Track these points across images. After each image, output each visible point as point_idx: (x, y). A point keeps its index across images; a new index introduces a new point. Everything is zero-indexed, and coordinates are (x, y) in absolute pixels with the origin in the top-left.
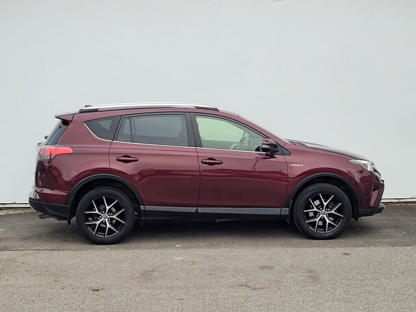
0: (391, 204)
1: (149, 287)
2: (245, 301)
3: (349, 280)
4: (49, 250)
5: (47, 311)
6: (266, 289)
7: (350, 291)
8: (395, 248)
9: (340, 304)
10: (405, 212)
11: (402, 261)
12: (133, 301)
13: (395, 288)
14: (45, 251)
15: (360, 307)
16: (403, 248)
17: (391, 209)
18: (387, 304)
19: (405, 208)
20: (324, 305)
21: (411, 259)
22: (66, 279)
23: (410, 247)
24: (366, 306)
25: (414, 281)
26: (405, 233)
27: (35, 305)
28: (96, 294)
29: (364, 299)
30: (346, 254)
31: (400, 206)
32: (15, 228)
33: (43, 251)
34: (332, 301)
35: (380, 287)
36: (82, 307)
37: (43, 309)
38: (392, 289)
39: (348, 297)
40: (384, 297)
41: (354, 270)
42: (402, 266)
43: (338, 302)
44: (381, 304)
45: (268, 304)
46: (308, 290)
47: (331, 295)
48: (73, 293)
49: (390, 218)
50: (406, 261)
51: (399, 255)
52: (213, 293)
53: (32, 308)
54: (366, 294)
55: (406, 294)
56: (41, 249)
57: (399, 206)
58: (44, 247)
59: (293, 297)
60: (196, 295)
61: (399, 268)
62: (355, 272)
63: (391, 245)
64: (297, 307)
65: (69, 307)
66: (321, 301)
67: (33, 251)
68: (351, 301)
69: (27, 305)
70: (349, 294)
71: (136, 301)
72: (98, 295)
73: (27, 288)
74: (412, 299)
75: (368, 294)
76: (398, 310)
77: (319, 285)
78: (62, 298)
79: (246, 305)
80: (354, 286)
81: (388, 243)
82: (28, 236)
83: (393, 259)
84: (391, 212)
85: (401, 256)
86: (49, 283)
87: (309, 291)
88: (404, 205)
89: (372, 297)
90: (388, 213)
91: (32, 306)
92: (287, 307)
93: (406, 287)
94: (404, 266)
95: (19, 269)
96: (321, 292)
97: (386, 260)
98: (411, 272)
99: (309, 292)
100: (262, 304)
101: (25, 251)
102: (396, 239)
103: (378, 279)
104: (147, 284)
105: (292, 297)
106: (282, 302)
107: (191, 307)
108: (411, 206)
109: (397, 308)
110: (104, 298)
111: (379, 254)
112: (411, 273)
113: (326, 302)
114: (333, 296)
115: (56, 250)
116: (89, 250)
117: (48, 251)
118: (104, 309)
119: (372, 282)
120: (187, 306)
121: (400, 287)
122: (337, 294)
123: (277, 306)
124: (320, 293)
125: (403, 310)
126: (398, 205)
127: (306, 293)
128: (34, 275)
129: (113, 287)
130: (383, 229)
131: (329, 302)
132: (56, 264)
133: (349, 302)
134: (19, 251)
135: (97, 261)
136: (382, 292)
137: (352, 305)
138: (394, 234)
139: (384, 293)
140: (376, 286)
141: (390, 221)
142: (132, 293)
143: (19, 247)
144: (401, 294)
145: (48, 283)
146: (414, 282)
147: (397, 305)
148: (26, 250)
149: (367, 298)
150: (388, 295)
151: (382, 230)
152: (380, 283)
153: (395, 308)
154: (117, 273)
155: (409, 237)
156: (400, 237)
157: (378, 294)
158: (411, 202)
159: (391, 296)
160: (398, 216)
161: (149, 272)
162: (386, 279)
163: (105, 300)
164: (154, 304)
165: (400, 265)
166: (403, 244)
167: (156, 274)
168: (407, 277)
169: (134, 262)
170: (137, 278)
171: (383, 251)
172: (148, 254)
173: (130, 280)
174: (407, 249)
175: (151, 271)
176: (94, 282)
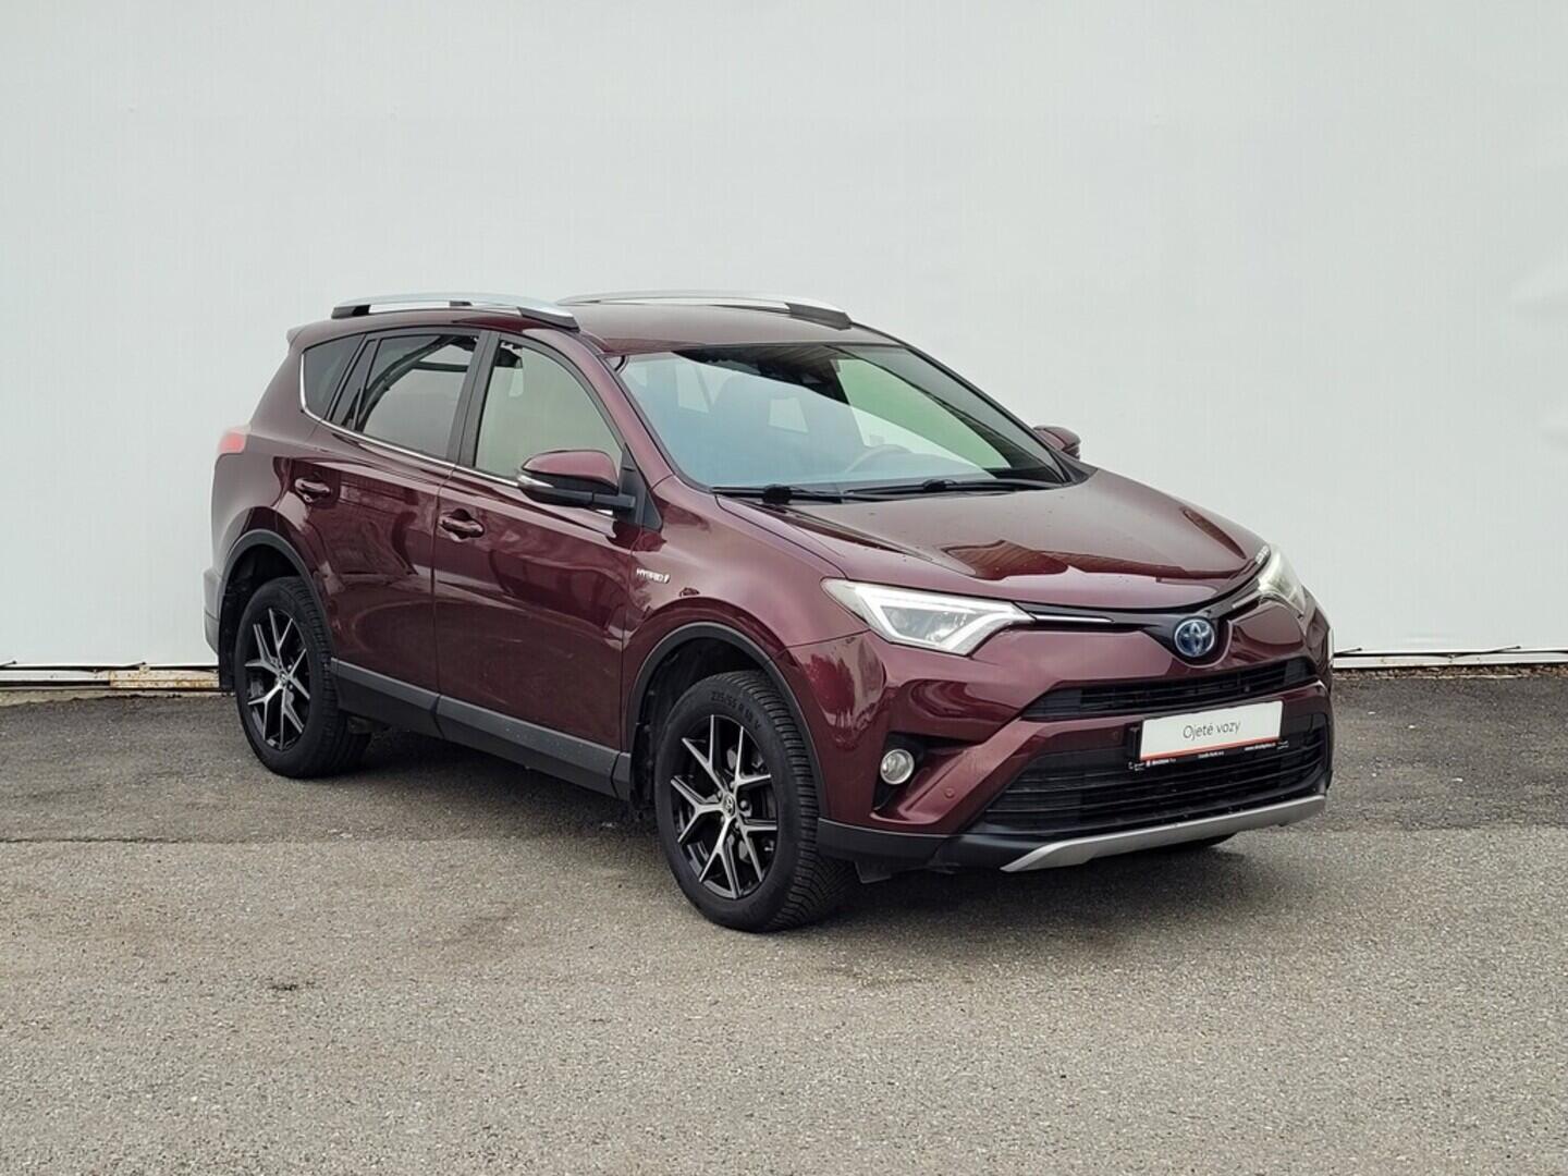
0: (1419, 672)
1: (485, 977)
2: (838, 1027)
3: (1232, 954)
4: (125, 841)
5: (96, 1062)
6: (919, 985)
7: (1228, 993)
8: (1416, 834)
9: (1187, 1040)
10: (1469, 705)
11: (1436, 885)
12: (420, 1026)
13: (1396, 980)
14: (112, 844)
15: (1260, 1049)
16: (1444, 834)
17: (1417, 691)
18: (1359, 1040)
19: (1470, 690)
20: (1126, 1042)
21: (1469, 877)
22: (180, 945)
23: (1473, 831)
24: (1283, 1047)
25: (1470, 955)
26: (1461, 780)
27: (55, 1042)
28: (283, 1000)
29: (1277, 1021)
31: (1454, 683)
32: (8, 758)
33: (101, 845)
34: (1159, 1027)
35: (1343, 977)
36: (229, 1048)
37: (83, 1056)
38: (1386, 985)
39: (1220, 1013)
40: (1351, 1014)
42: (1433, 903)
43: (1179, 1032)
44: (1336, 1040)
45: (919, 1038)
46: (1076, 989)
47: (1157, 1007)
48: (201, 996)
49: (1412, 727)
50: (1448, 883)
51: (1425, 862)
52: (720, 999)
53: (42, 1053)
54: (1287, 1001)
55: (1436, 1003)
56: (96, 836)
57: (1448, 681)
58: (107, 829)
59: (1018, 1013)
60: (656, 1007)
61: (1422, 908)
62: (1258, 921)
63: (1401, 823)
64: (1028, 1048)
65: (181, 1049)
66: (1119, 1030)
67: (63, 843)
68: (1229, 1030)
69: (24, 1042)
70: (1225, 1001)
71: (430, 1026)
72: (294, 1003)
73: (26, 981)
74: (1453, 1022)
75: (1294, 1003)
76: (1399, 1062)
77: (1116, 971)
78: (155, 1016)
79: (839, 1042)
80: (1248, 974)
81: (1393, 817)
82: (52, 787)
83: (1402, 877)
84: (1418, 702)
85: (1434, 866)
86: (112, 962)
87: (1076, 992)
88: (1470, 676)
89: (1307, 1014)
90: (1405, 707)
91: (39, 1046)
92: (989, 1049)
93: (1436, 978)
94: (1440, 902)
95: (6, 908)
96: (1120, 996)
97: (1378, 880)
98: (1463, 921)
99: (1076, 996)
100: (897, 1039)
101: (34, 844)
102: (1422, 803)
103: (1339, 947)
104: (477, 966)
105: (1013, 1015)
106: (973, 1031)
107: (633, 1050)
108: (1493, 683)
109: (1396, 1052)
110: (314, 1018)
111: (1355, 858)
112: (1462, 927)
113: (1138, 1030)
114: (1163, 1011)
115: (151, 841)
116: (275, 840)
117: (122, 844)
118: (308, 1056)
119: (1313, 959)
120: (618, 1047)
121: (1414, 977)
122: (1179, 1004)
123: (955, 1047)
124: (1118, 999)
125: (1415, 1061)
126: (1444, 677)
127: (1066, 1000)
128: (58, 933)
129: (352, 976)
130: (1381, 765)
131: (1148, 1032)
132: (146, 892)
133: (1220, 1032)
134: (14, 845)
135: (303, 880)
136: (1347, 996)
137: (1232, 1041)
138: (1421, 784)
139: (1353, 1000)
140: (1330, 973)
141: (1410, 736)
142: (418, 997)
143: (16, 831)
144: (1418, 1004)
145: (109, 960)
146: (1468, 957)
147: (1396, 1044)
148: (40, 841)
149: (1289, 1018)
150: (1366, 1007)
151: (1378, 767)
152: (1343, 962)
153: (1388, 1053)
154: (371, 926)
155: (1471, 796)
156: (1438, 796)
157: (1332, 1003)
158: (1494, 666)
159: (1379, 1010)
160: (1442, 719)
161: (490, 920)
162: (1368, 947)
163: (316, 1022)
164: (497, 1037)
165: (1425, 895)
166: (1446, 819)
167: (517, 930)
168: (1448, 941)
169: (440, 885)
170: (446, 943)
171: (1370, 847)
172: (497, 855)
173: (416, 950)
174: (1460, 840)
175: (498, 919)
176: (284, 959)
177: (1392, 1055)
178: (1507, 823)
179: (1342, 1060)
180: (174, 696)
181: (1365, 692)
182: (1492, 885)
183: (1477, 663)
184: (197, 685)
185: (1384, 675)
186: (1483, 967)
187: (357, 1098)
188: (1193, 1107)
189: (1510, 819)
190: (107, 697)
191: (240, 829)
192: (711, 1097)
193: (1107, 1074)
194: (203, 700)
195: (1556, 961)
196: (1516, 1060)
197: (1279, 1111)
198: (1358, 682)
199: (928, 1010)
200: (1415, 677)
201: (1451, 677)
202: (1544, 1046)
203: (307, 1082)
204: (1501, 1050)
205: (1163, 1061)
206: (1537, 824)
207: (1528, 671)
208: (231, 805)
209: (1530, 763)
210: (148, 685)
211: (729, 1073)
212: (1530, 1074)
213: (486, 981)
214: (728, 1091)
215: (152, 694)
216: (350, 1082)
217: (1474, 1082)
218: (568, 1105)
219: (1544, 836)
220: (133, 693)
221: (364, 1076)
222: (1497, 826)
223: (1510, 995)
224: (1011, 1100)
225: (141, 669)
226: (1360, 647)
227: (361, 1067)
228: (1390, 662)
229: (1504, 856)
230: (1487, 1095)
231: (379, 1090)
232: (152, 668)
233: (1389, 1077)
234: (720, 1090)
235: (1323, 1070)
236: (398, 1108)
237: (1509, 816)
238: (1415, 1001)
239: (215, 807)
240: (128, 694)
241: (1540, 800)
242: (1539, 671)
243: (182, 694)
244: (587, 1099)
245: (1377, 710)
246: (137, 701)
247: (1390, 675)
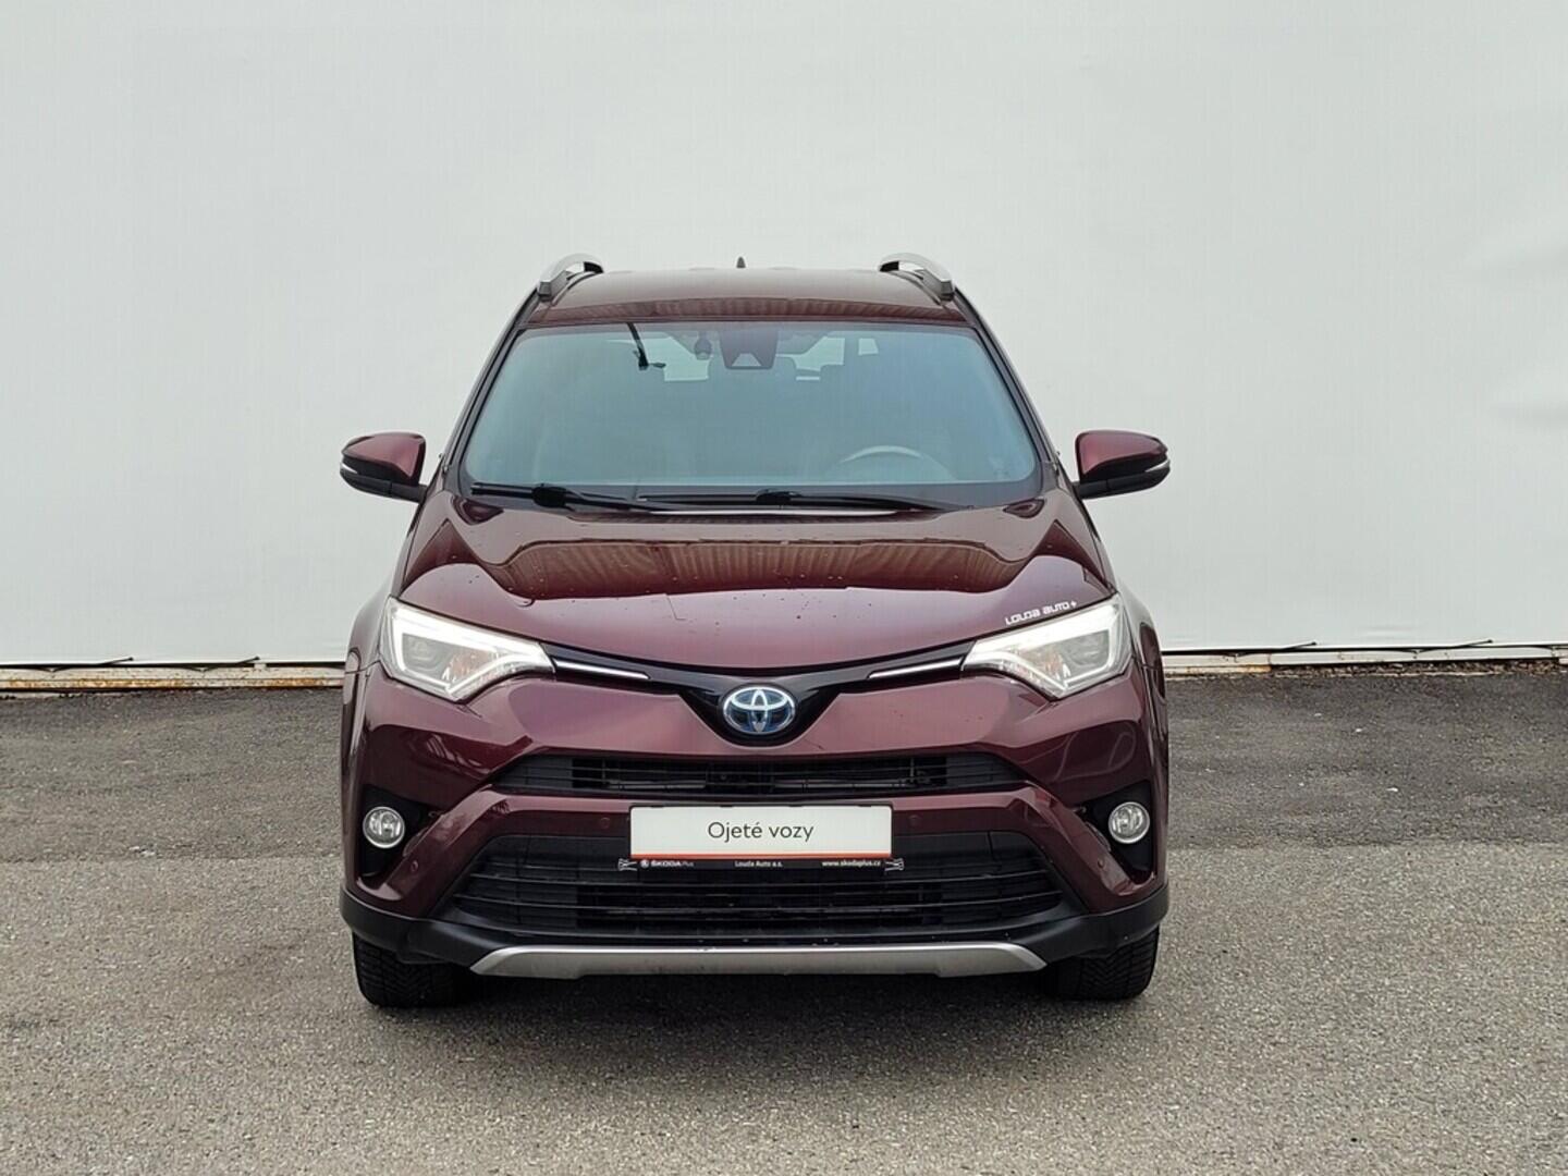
0: (1381, 669)
1: (248, 1014)
6: (725, 1022)
7: (1066, 1031)
8: (1328, 851)
9: (1006, 1085)
10: (1427, 706)
11: (1333, 908)
12: (160, 1070)
13: (1258, 1017)
15: (1084, 1096)
16: (1359, 851)
17: (1374, 690)
18: (1198, 1085)
19: (1433, 688)
20: (937, 1087)
21: (1372, 900)
23: (1392, 848)
24: (1109, 1093)
25: (1347, 988)
26: (1396, 790)
28: (18, 1040)
29: (1111, 1064)
31: (1417, 681)
34: (978, 1070)
35: (1200, 1014)
38: (1245, 1022)
39: (1051, 1053)
40: (1197, 1055)
42: (1324, 929)
43: (999, 1075)
44: (1172, 1086)
47: (982, 1048)
49: (1358, 730)
50: (1348, 906)
51: (1329, 882)
55: (1295, 1043)
57: (1411, 679)
60: (427, 1048)
61: (1310, 935)
63: (1315, 838)
68: (1055, 1073)
71: (171, 1069)
72: (28, 1044)
74: (1308, 1065)
76: (1235, 1110)
79: (617, 1088)
81: (1308, 832)
83: (1299, 900)
84: (1372, 703)
85: (1338, 887)
88: (1434, 674)
90: (1356, 709)
93: (1303, 1014)
94: (1333, 928)
96: (945, 1035)
97: (1271, 903)
98: (1352, 950)
102: (1345, 815)
103: (1205, 980)
104: (244, 1001)
105: (820, 1056)
107: (388, 1096)
108: (1459, 680)
109: (1234, 1099)
110: (46, 1060)
111: (1252, 879)
112: (1349, 957)
114: (988, 1052)
116: (68, 858)
118: (25, 1104)
120: (371, 1093)
121: (1279, 1013)
125: (1253, 1109)
126: (1408, 674)
129: (102, 1012)
130: (1312, 773)
135: (84, 904)
136: (1199, 1035)
138: (1350, 794)
139: (1204, 1039)
141: (1354, 741)
142: (167, 1037)
144: (1274, 1044)
146: (1346, 991)
147: (1238, 1089)
150: (1216, 1048)
151: (1308, 776)
152: (1204, 997)
153: (1225, 1100)
154: (141, 956)
155: (1402, 808)
156: (1364, 808)
158: (1463, 662)
159: (1229, 1051)
160: (1395, 722)
161: (275, 949)
162: (1236, 979)
163: (46, 1065)
164: (242, 1081)
165: (1318, 921)
166: (1366, 834)
167: (301, 961)
168: (1328, 973)
169: (233, 909)
170: (218, 974)
171: (1272, 866)
172: (306, 875)
173: (183, 982)
174: (1374, 858)
175: (284, 948)
176: (33, 993)
177: (1230, 1102)
178: (1433, 839)
179: (1172, 1108)
180: (7, 698)
181: (1317, 690)
182: (1395, 909)
183: (1445, 658)
184: (33, 686)
185: (1341, 672)
186: (1359, 1002)
187: (64, 1152)
188: (991, 1162)
189: (1438, 834)
191: (33, 846)
192: (457, 1150)
193: (905, 1123)
194: (38, 702)
195: (1442, 995)
196: (1366, 1107)
197: (1085, 1166)
198: (1311, 680)
200: (1375, 674)
201: (1414, 675)
202: (1402, 1092)
203: (14, 1133)
204: (1353, 1097)
206: (1466, 840)
207: (1501, 668)
208: (32, 819)
209: (1478, 770)
211: (486, 1123)
212: (1378, 1124)
213: (248, 1018)
214: (478, 1143)
216: (62, 1134)
217: (1313, 1133)
218: (296, 1159)
219: (1469, 853)
221: (81, 1127)
222: (1421, 842)
223: (1380, 1034)
224: (790, 1153)
226: (1315, 641)
227: (80, 1116)
228: (1348, 658)
229: (1419, 876)
230: (1323, 1148)
231: (91, 1143)
233: (1219, 1128)
234: (470, 1142)
235: (1148, 1119)
236: (107, 1163)
237: (1437, 830)
238: (1273, 1041)
239: (13, 821)
241: (1477, 813)
242: (1513, 668)
243: (16, 695)
244: (319, 1153)
245: (1325, 712)
247: (1348, 672)
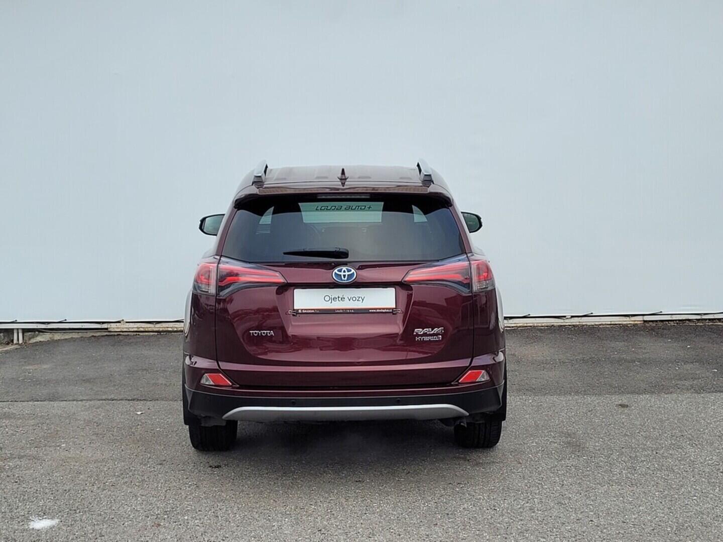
0: (687, 322)
2: (466, 484)
3: (634, 450)
4: (129, 400)
5: (139, 501)
6: (498, 465)
7: (636, 468)
8: (702, 395)
9: (623, 489)
10: (712, 337)
11: (716, 418)
12: (279, 484)
13: (710, 462)
14: (123, 402)
15: (656, 493)
16: (715, 395)
17: (688, 330)
18: (699, 489)
19: (711, 330)
20: (596, 490)
22: (164, 448)
24: (666, 492)
26: (716, 370)
27: (118, 492)
28: (216, 472)
29: (661, 481)
30: (623, 406)
31: (704, 327)
32: (68, 363)
33: (119, 402)
34: (609, 483)
35: (686, 460)
36: (196, 495)
37: (132, 499)
38: (705, 464)
39: (635, 476)
40: (693, 477)
41: (639, 433)
42: (717, 426)
43: (618, 485)
44: (689, 489)
45: (503, 489)
46: (568, 466)
47: (606, 474)
48: (179, 471)
49: (689, 346)
52: (411, 471)
53: (114, 497)
54: (663, 471)
56: (115, 398)
57: (701, 326)
58: (120, 395)
59: (545, 477)
60: (383, 475)
61: (713, 429)
62: (642, 435)
63: (695, 390)
64: (553, 493)
65: (175, 495)
66: (592, 485)
67: (101, 402)
68: (641, 484)
69: (105, 492)
70: (636, 472)
71: (284, 484)
72: (221, 474)
73: (100, 464)
75: (666, 472)
76: (719, 499)
77: (584, 458)
78: (160, 480)
79: (468, 491)
80: (643, 459)
81: (690, 388)
82: (91, 376)
83: (701, 415)
84: (689, 335)
85: (714, 409)
86: (136, 455)
87: (569, 468)
88: (710, 324)
89: (673, 477)
90: (684, 338)
91: (112, 494)
92: (536, 494)
95: (83, 431)
96: (588, 469)
97: (690, 416)
99: (569, 469)
100: (494, 489)
101: (89, 402)
102: (701, 381)
103: (681, 447)
105: (543, 478)
106: (527, 486)
107: (377, 494)
108: (721, 327)
109: (717, 494)
111: (678, 406)
113: (600, 485)
114: (609, 476)
115: (141, 400)
117: (127, 402)
118: (233, 498)
119: (671, 452)
120: (370, 493)
121: (718, 460)
122: (615, 473)
123: (520, 493)
124: (588, 470)
127: (565, 472)
128: (109, 442)
130: (679, 364)
131: (604, 486)
132: (143, 423)
133: (636, 486)
134: (80, 402)
136: (690, 469)
137: (643, 490)
138: (699, 372)
139: (693, 471)
140: (679, 459)
141: (689, 351)
143: (79, 396)
145: (135, 454)
147: (716, 491)
148: (91, 400)
149: (666, 479)
150: (699, 474)
151: (678, 365)
152: (684, 453)
153: (714, 495)
156: (708, 378)
157: (684, 472)
159: (705, 475)
160: (702, 343)
162: (694, 447)
163: (233, 482)
164: (315, 489)
165: (713, 423)
166: (714, 388)
171: (683, 401)
177: (716, 496)
179: (694, 498)
180: (136, 335)
181: (665, 331)
183: (713, 318)
184: (147, 330)
185: (672, 323)
187: (259, 517)
188: (633, 520)
190: (107, 335)
192: (416, 516)
193: (591, 505)
194: (149, 336)
197: (671, 521)
198: (661, 326)
199: (504, 476)
200: (685, 324)
201: (701, 324)
203: (235, 510)
205: (615, 499)
210: (125, 330)
211: (422, 505)
214: (423, 513)
215: (126, 334)
216: (254, 510)
218: (354, 520)
220: (118, 333)
221: (259, 507)
225: (122, 322)
226: (661, 311)
228: (674, 318)
231: (267, 514)
232: (127, 322)
233: (717, 506)
234: (420, 513)
235: (687, 503)
236: (278, 522)
240: (116, 334)
243: (140, 334)
244: (361, 517)
245: (672, 338)
246: (120, 337)
247: (674, 323)
